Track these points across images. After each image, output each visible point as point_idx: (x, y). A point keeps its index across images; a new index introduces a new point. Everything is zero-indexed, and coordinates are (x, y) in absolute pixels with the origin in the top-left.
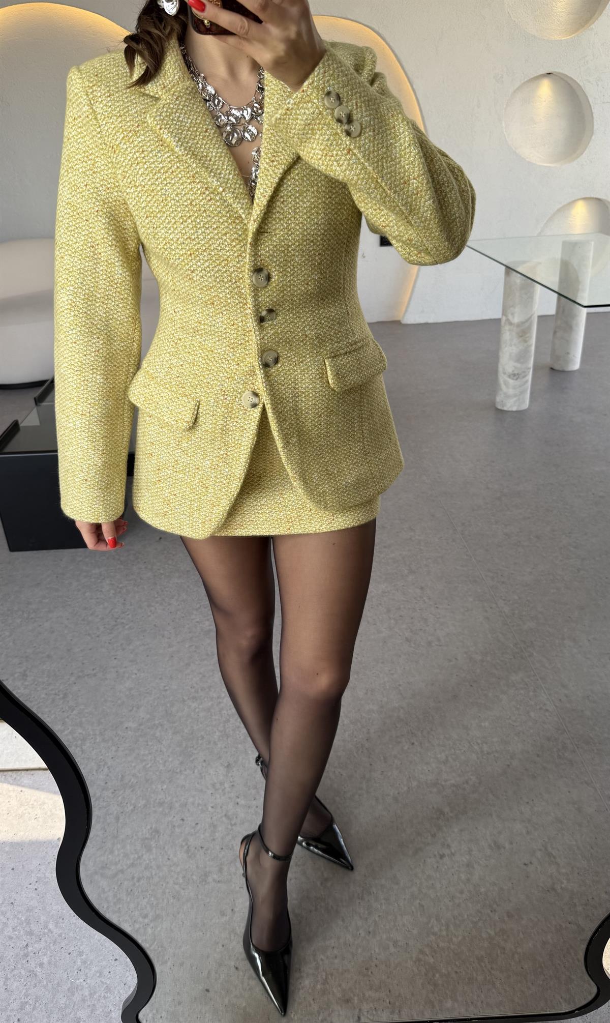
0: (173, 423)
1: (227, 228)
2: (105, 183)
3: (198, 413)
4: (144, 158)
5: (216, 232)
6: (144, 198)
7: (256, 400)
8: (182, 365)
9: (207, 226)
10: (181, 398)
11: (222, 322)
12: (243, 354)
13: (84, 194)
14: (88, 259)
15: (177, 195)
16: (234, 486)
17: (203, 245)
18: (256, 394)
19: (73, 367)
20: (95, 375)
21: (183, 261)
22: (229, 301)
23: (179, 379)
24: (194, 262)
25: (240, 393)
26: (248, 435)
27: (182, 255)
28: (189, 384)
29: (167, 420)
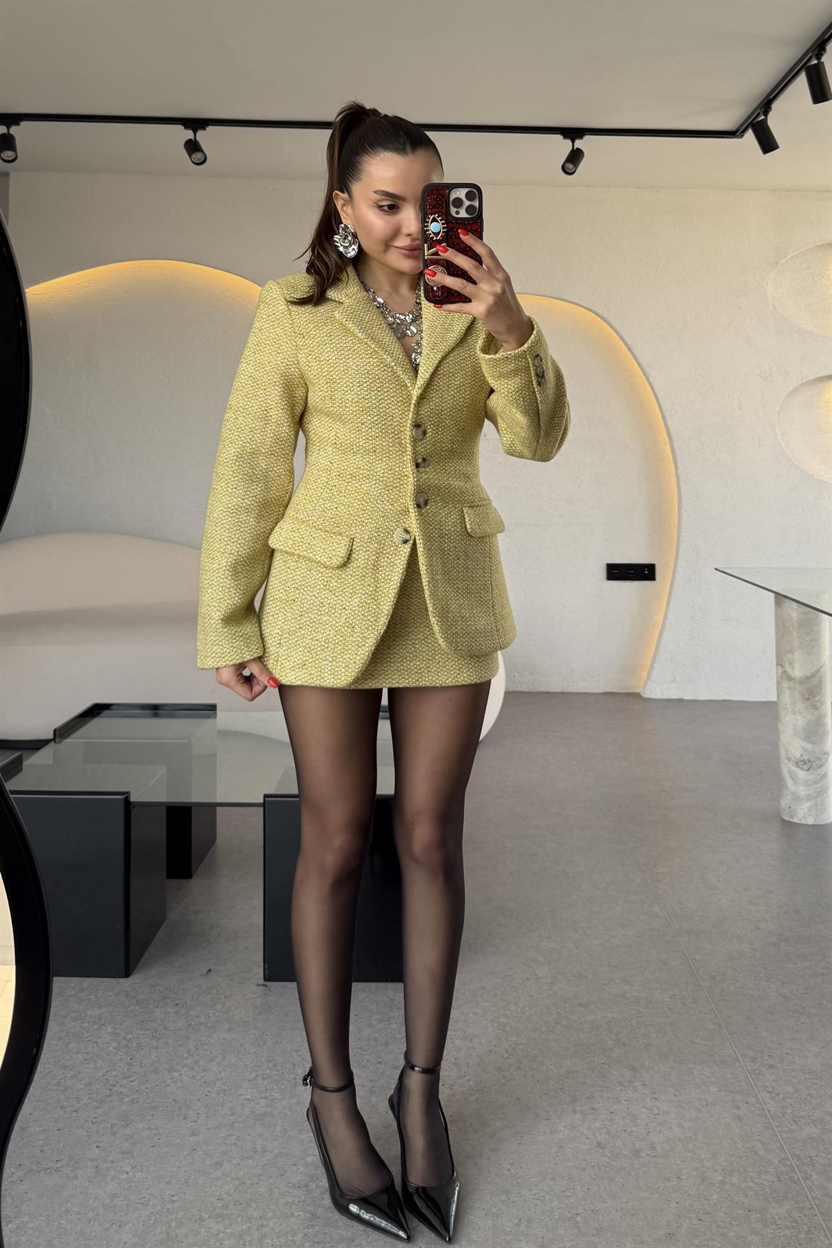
0: (326, 560)
1: (395, 392)
2: (286, 361)
3: (351, 550)
4: (331, 340)
5: (386, 394)
6: (326, 369)
7: (407, 537)
8: (336, 508)
9: (379, 389)
10: (334, 537)
11: (381, 467)
12: (397, 496)
13: (266, 369)
14: (259, 420)
15: (356, 366)
16: (381, 623)
17: (375, 404)
18: (407, 531)
19: (229, 510)
20: (248, 518)
21: (356, 415)
22: (391, 449)
23: (333, 520)
24: (365, 416)
25: (392, 531)
26: (398, 569)
27: (355, 411)
28: (343, 524)
29: (319, 559)
